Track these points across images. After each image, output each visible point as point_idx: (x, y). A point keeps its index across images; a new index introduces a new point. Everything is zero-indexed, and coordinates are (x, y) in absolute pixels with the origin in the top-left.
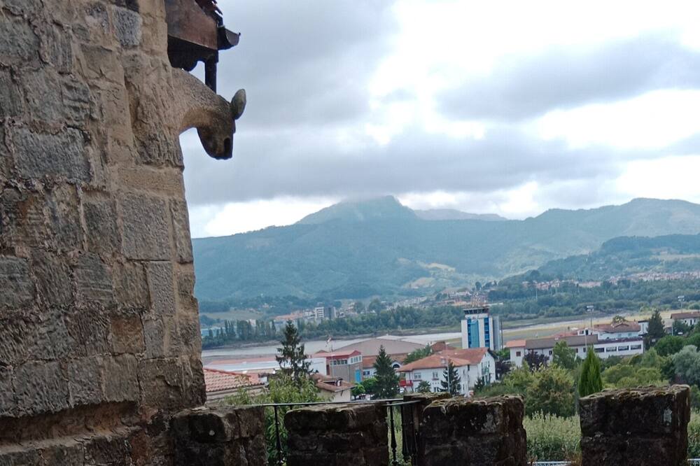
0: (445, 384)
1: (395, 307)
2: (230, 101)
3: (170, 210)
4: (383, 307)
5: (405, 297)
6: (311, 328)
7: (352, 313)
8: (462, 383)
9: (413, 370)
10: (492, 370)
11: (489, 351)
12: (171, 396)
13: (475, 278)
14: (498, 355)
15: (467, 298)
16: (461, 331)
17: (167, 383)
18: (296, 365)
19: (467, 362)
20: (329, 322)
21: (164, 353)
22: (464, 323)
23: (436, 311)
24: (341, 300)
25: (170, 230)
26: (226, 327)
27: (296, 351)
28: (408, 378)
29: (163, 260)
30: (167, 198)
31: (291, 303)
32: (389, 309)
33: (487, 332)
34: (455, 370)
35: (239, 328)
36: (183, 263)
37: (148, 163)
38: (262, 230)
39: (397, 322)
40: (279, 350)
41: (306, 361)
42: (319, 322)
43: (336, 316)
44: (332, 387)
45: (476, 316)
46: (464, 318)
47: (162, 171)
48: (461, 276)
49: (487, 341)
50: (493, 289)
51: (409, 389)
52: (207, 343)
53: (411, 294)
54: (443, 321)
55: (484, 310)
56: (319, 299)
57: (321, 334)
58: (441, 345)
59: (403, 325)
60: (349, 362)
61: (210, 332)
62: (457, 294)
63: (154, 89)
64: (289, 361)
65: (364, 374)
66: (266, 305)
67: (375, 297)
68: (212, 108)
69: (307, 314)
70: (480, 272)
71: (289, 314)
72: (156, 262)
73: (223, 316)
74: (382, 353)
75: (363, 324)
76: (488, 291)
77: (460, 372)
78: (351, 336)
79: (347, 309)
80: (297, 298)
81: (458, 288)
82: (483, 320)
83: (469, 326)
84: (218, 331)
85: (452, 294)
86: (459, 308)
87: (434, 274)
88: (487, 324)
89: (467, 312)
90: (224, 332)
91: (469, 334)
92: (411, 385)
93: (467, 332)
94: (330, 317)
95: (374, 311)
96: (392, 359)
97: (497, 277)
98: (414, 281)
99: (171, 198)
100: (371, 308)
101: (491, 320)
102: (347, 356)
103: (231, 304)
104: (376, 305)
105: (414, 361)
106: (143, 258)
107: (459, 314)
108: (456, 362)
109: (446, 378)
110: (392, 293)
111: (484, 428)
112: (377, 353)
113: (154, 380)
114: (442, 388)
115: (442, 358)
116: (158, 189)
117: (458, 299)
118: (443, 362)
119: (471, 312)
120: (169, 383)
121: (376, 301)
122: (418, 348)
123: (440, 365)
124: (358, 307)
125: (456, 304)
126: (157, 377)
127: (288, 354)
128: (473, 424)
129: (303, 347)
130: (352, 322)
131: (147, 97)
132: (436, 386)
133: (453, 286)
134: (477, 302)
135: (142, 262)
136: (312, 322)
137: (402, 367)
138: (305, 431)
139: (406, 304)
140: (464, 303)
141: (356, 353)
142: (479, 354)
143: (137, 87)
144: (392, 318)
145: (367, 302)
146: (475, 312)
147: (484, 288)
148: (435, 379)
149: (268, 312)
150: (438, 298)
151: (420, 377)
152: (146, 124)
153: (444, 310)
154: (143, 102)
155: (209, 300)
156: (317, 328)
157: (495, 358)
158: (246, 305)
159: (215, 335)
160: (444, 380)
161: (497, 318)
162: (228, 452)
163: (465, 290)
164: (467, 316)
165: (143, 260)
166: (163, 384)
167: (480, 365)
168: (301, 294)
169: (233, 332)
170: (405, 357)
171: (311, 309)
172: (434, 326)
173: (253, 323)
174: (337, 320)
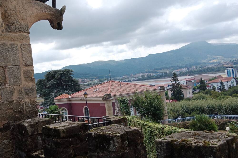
0: (220, 87)
1: (207, 67)
2: (60, 10)
3: (21, 48)
4: (203, 67)
5: (209, 65)
6: (183, 73)
7: (195, 69)
8: (225, 86)
9: (211, 83)
10: (235, 83)
11: (234, 78)
12: (16, 116)
13: (230, 59)
14: (236, 78)
15: (227, 64)
16: (225, 73)
17: (14, 111)
18: (176, 83)
19: (227, 81)
20: (188, 71)
21: (14, 100)
22: (226, 71)
23: (218, 68)
24: (192, 66)
25: (20, 55)
26: (161, 73)
27: (176, 79)
28: (209, 85)
29: (16, 66)
30: (19, 44)
31: (178, 67)
32: (205, 68)
33: (233, 73)
34: (223, 83)
35: (164, 73)
36: (26, 66)
37: (9, 32)
38: (170, 51)
39: (207, 71)
40: (172, 79)
41: (179, 81)
42: (185, 71)
43: (190, 70)
44: (186, 88)
45: (229, 69)
46: (226, 69)
47: (17, 34)
48: (225, 59)
49: (233, 75)
50: (235, 62)
51: (210, 88)
52: (156, 77)
53: (211, 64)
54: (221, 70)
55: (232, 67)
56: (185, 66)
57: (186, 74)
58: (219, 77)
59: (209, 71)
60: (192, 81)
61: (157, 75)
62: (224, 63)
63: (15, 7)
64: (174, 81)
65: (197, 84)
66: (171, 68)
67: (201, 65)
68: (51, 13)
69: (182, 70)
70: (231, 58)
71: (177, 70)
72: (11, 67)
73: (160, 71)
74: (201, 79)
75: (197, 71)
76: (234, 62)
77: (225, 84)
78: (194, 75)
79: (193, 68)
80: (179, 66)
81: (225, 62)
82: (232, 70)
83: (227, 71)
84: (159, 74)
85: (223, 63)
86: (225, 67)
87: (218, 59)
88: (233, 71)
89: (227, 68)
90: (161, 75)
91: (228, 73)
92: (210, 87)
93: (227, 73)
94: (189, 70)
95: (201, 68)
96: (205, 80)
97: (236, 58)
98: (212, 60)
99: (21, 43)
100: (200, 67)
101: (234, 70)
102: (192, 80)
103: (162, 68)
104: (201, 67)
105: (211, 80)
106: (3, 65)
107: (225, 68)
108: (223, 81)
109: (221, 85)
110: (206, 64)
111: (110, 148)
112: (200, 79)
113: (6, 110)
114: (220, 88)
115: (219, 80)
116: (14, 41)
117: (225, 64)
118: (220, 81)
119: (228, 68)
120: (15, 111)
121: (201, 66)
122: (213, 77)
123: (219, 82)
124: (196, 68)
125: (224, 66)
126: (8, 109)
127: (174, 80)
128: (105, 145)
129: (178, 78)
130: (195, 71)
131: (11, 10)
132: (218, 87)
133: (223, 61)
134: (230, 65)
135: (3, 67)
136: (183, 72)
137: (208, 82)
138: (48, 136)
139: (210, 66)
140: (227, 65)
141: (194, 79)
142: (230, 79)
143: (5, 6)
144: (206, 70)
145: (199, 66)
146: (229, 68)
147: (232, 61)
148: (217, 85)
149: (172, 70)
150: (219, 64)
151: (213, 85)
152: (10, 18)
153: (221, 67)
154: (9, 11)
155: (157, 68)
156: (185, 73)
157: (235, 79)
158: (166, 68)
159: (158, 75)
160: (220, 85)
161: (236, 69)
162: (30, 140)
163: (227, 62)
164: (227, 69)
165: (3, 66)
166: (12, 111)
167: (231, 81)
168: (181, 65)
169: (163, 75)
170: (209, 80)
171: (184, 68)
172: (218, 72)
173: (168, 72)
174: (191, 71)
